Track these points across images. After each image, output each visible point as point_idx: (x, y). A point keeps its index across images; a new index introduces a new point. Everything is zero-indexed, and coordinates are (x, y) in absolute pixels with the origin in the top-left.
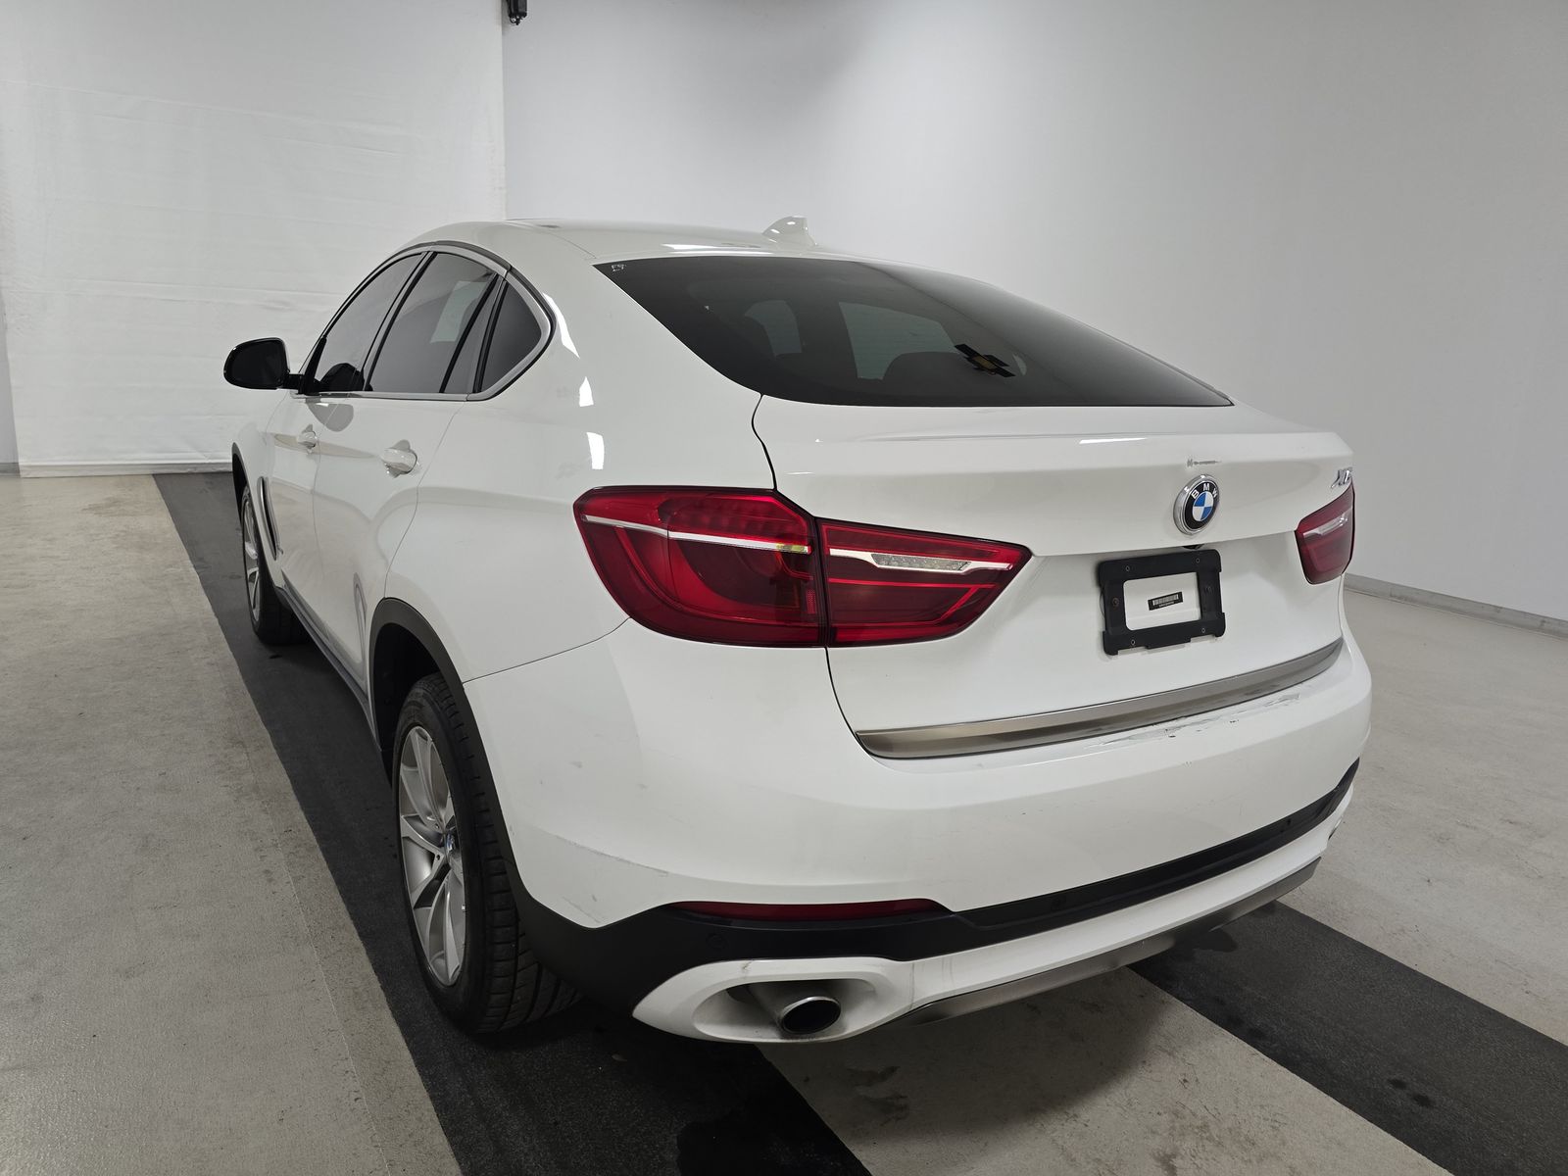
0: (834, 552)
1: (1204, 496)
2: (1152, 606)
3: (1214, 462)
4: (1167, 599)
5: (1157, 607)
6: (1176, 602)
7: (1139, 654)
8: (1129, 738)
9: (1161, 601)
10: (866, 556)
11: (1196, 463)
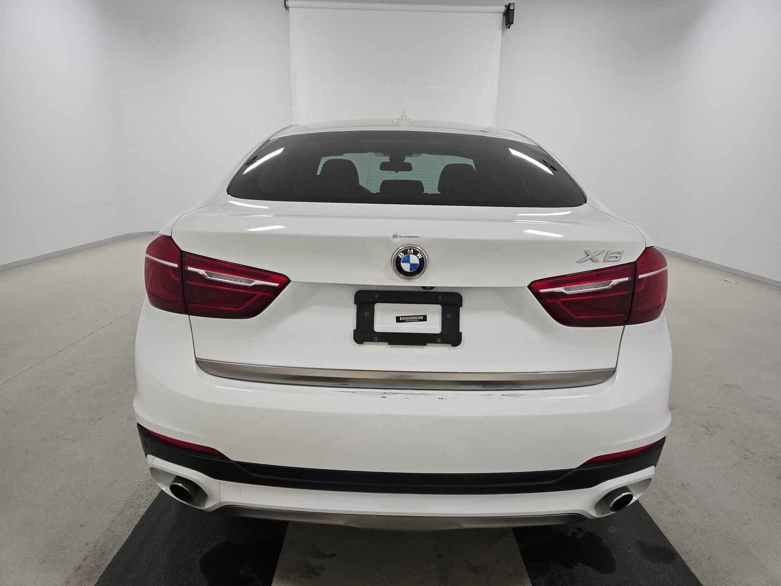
0: (190, 269)
1: (409, 257)
2: (398, 320)
3: (417, 237)
4: (413, 318)
5: (403, 321)
6: (420, 320)
7: (384, 346)
8: (353, 392)
9: (407, 318)
10: (202, 272)
11: (400, 237)
